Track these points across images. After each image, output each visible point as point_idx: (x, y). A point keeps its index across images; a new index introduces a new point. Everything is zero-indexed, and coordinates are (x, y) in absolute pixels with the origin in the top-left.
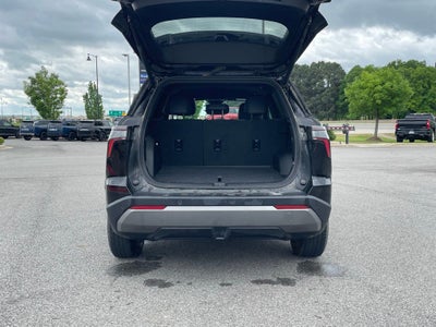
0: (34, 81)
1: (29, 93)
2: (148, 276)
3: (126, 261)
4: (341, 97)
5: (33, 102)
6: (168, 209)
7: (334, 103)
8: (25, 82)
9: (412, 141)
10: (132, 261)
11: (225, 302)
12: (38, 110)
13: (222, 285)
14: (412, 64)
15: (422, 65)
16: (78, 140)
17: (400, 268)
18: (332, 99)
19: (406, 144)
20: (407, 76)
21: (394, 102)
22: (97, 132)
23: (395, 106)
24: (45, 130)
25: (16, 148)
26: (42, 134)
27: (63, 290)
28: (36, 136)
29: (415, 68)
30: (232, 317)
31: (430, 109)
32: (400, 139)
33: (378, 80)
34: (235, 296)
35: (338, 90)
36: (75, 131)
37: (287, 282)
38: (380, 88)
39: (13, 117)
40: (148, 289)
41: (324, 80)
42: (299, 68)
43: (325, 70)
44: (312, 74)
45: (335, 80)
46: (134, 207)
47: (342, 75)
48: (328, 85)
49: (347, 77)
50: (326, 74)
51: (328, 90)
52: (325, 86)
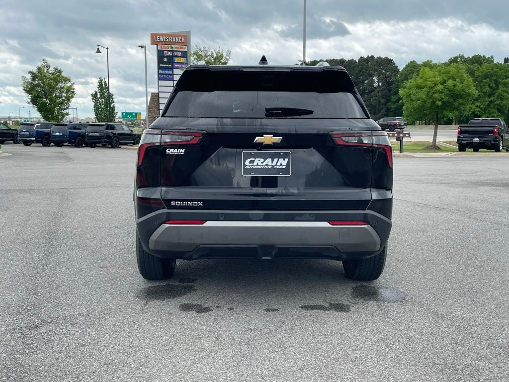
0: (34, 77)
1: (29, 91)
2: (184, 300)
3: (157, 284)
4: (394, 98)
5: (34, 101)
6: (209, 224)
7: (385, 104)
8: (24, 78)
9: (476, 150)
10: (163, 284)
11: (273, 328)
12: (40, 110)
13: (268, 310)
14: (478, 60)
15: (490, 61)
16: (87, 146)
17: (468, 294)
18: (383, 101)
19: (469, 154)
20: (471, 73)
21: (456, 104)
22: (108, 137)
23: (457, 109)
24: (48, 134)
25: (15, 155)
26: (44, 139)
27: (88, 315)
28: (37, 141)
29: (481, 64)
30: (281, 345)
31: (498, 113)
32: (462, 147)
33: (438, 79)
34: (284, 323)
35: (390, 91)
36: (83, 136)
37: (340, 308)
38: (440, 87)
39: (9, 118)
40: (184, 314)
41: (374, 78)
42: (345, 63)
43: (376, 67)
44: (360, 71)
45: (387, 78)
46: (170, 222)
47: (395, 71)
48: (379, 84)
49: (401, 75)
50: (376, 71)
51: (378, 89)
52: (375, 85)
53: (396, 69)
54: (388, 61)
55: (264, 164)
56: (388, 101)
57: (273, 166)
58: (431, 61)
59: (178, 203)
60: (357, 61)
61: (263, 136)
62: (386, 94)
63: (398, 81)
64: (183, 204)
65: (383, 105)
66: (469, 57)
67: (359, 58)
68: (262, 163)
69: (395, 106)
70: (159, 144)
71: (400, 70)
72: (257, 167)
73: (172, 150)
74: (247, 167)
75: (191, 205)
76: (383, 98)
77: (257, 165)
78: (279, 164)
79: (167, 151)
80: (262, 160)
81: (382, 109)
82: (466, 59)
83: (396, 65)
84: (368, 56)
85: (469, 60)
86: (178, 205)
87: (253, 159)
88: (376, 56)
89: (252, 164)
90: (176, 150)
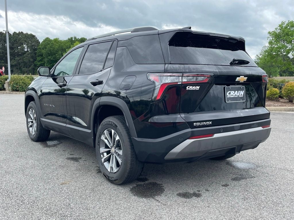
4: (38, 58)
7: (33, 62)
35: (35, 54)
41: (24, 46)
42: (4, 35)
43: (25, 39)
44: (15, 41)
45: (33, 46)
46: (194, 138)
47: (37, 43)
48: (28, 50)
49: (42, 45)
50: (26, 41)
51: (28, 53)
52: (26, 50)
53: (38, 42)
54: (33, 36)
55: (235, 95)
56: (35, 60)
57: (238, 96)
58: (58, 39)
59: (198, 124)
60: (12, 34)
61: (240, 77)
62: (33, 56)
63: (40, 49)
64: (201, 124)
65: (31, 62)
66: (78, 39)
67: (13, 32)
68: (234, 94)
69: (40, 63)
70: (181, 83)
71: (41, 42)
72: (232, 97)
73: (191, 87)
74: (228, 97)
75: (205, 124)
76: (31, 58)
77: (232, 95)
78: (240, 94)
79: (187, 88)
80: (234, 92)
81: (31, 65)
82: (77, 39)
83: (38, 39)
84: (19, 32)
85: (79, 40)
86: (198, 125)
87: (230, 92)
88: (25, 32)
89: (230, 95)
90: (194, 87)
